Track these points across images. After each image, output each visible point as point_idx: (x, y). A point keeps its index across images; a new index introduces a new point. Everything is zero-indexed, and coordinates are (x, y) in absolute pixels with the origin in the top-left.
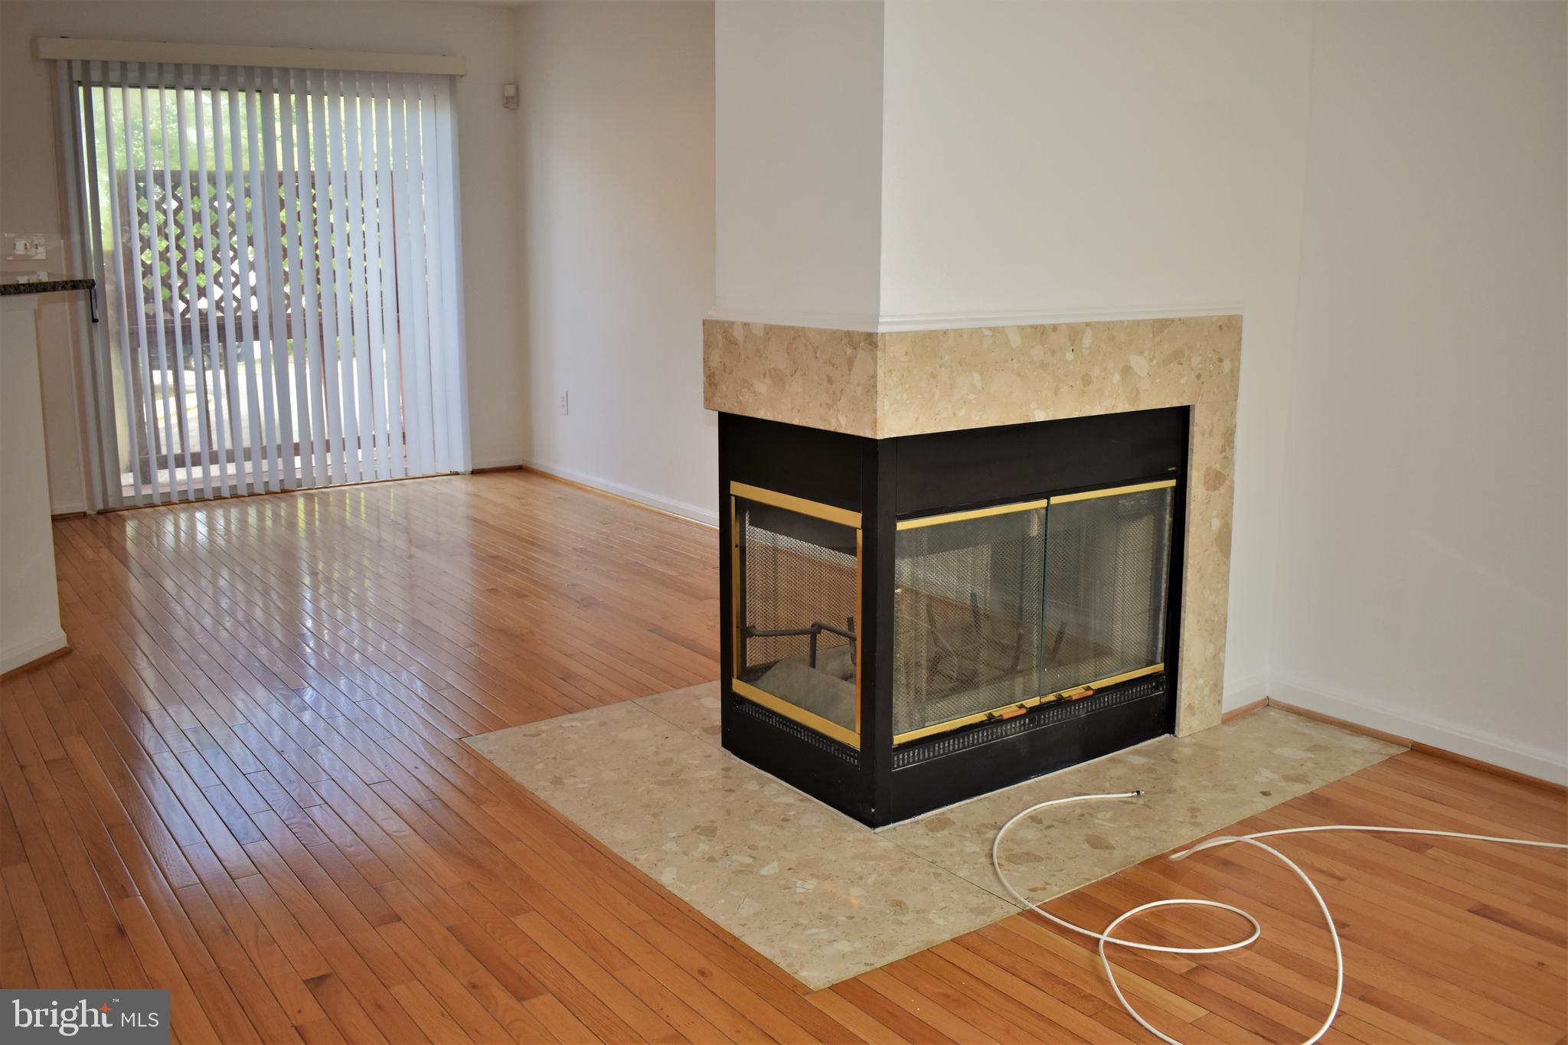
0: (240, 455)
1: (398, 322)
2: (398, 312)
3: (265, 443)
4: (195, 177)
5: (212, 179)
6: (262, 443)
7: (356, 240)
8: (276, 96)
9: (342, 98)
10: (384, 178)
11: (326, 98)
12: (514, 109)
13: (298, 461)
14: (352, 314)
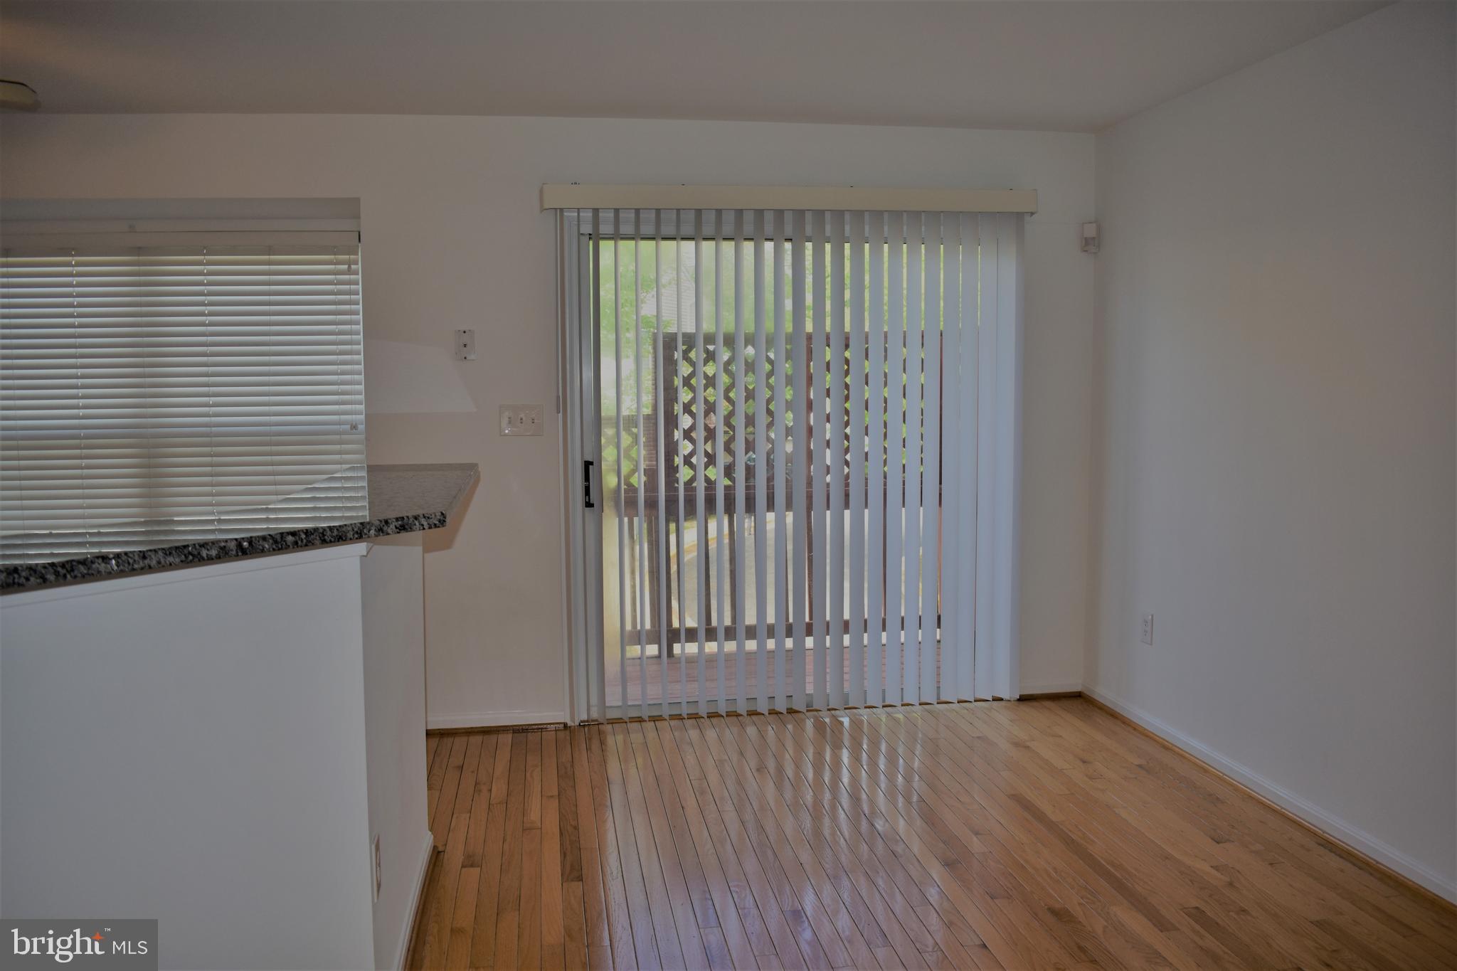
0: (762, 632)
1: (940, 494)
2: (941, 483)
3: (791, 620)
4: (710, 339)
5: (729, 341)
6: (787, 619)
7: (876, 406)
8: (809, 245)
9: (886, 246)
10: (932, 342)
11: (867, 246)
12: (1095, 253)
13: (847, 639)
14: (867, 486)
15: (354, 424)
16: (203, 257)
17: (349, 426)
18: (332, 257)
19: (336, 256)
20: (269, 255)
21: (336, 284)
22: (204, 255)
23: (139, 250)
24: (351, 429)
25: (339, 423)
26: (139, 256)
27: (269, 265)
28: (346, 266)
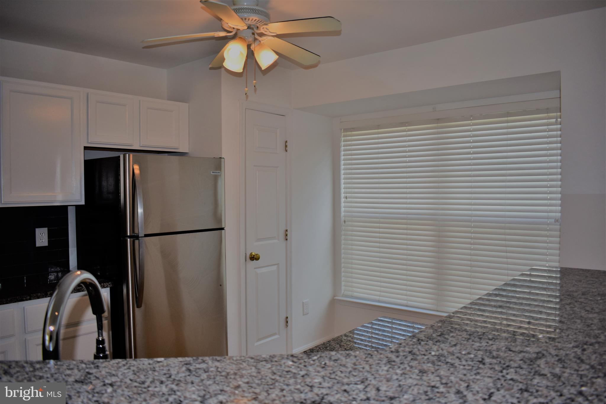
15: (557, 219)
16: (470, 121)
17: (553, 220)
18: (546, 115)
19: (548, 114)
20: (507, 117)
21: (548, 132)
22: (471, 120)
23: (438, 121)
24: (555, 222)
25: (548, 218)
26: (437, 124)
27: (507, 123)
28: (554, 120)
